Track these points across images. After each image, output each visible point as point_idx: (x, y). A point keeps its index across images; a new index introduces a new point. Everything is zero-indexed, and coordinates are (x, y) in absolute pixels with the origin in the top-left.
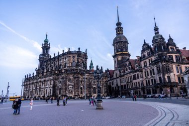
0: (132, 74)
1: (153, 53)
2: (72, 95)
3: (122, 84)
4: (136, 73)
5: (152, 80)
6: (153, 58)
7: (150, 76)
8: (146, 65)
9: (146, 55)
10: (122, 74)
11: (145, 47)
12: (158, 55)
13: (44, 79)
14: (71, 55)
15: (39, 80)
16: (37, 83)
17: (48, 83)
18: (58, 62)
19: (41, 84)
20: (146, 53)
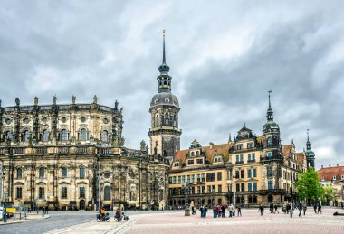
0: (206, 172)
1: (259, 146)
2: (136, 203)
4: (216, 172)
5: (250, 184)
6: (258, 154)
7: (246, 178)
8: (242, 162)
9: (245, 146)
11: (243, 134)
12: (273, 151)
13: (52, 162)
14: (100, 115)
15: (29, 162)
16: (12, 168)
17: (70, 173)
18: (55, 122)
19: (37, 173)
20: (245, 144)
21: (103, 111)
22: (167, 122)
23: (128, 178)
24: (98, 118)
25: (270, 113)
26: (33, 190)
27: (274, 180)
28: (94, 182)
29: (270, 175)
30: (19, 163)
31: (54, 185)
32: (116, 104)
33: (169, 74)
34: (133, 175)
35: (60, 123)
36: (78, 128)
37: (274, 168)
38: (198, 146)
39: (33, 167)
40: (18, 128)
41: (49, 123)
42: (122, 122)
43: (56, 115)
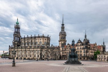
1: (83, 44)
3: (63, 54)
5: (80, 54)
6: (82, 47)
7: (79, 53)
8: (78, 49)
9: (79, 45)
10: (64, 50)
11: (79, 41)
12: (86, 46)
13: (33, 49)
14: (44, 38)
15: (28, 50)
16: (25, 51)
17: (36, 52)
18: (35, 40)
19: (30, 52)
20: (79, 44)
21: (45, 38)
22: (63, 38)
23: (48, 53)
24: (44, 39)
25: (86, 36)
26: (29, 55)
27: (85, 54)
28: (41, 54)
29: (84, 52)
30: (27, 50)
31: (33, 54)
32: (48, 35)
33: (64, 26)
34: (49, 52)
35: (36, 40)
36: (40, 41)
37: (86, 50)
38: (69, 44)
39: (29, 51)
40: (28, 42)
41: (34, 40)
42: (50, 39)
43: (35, 39)
